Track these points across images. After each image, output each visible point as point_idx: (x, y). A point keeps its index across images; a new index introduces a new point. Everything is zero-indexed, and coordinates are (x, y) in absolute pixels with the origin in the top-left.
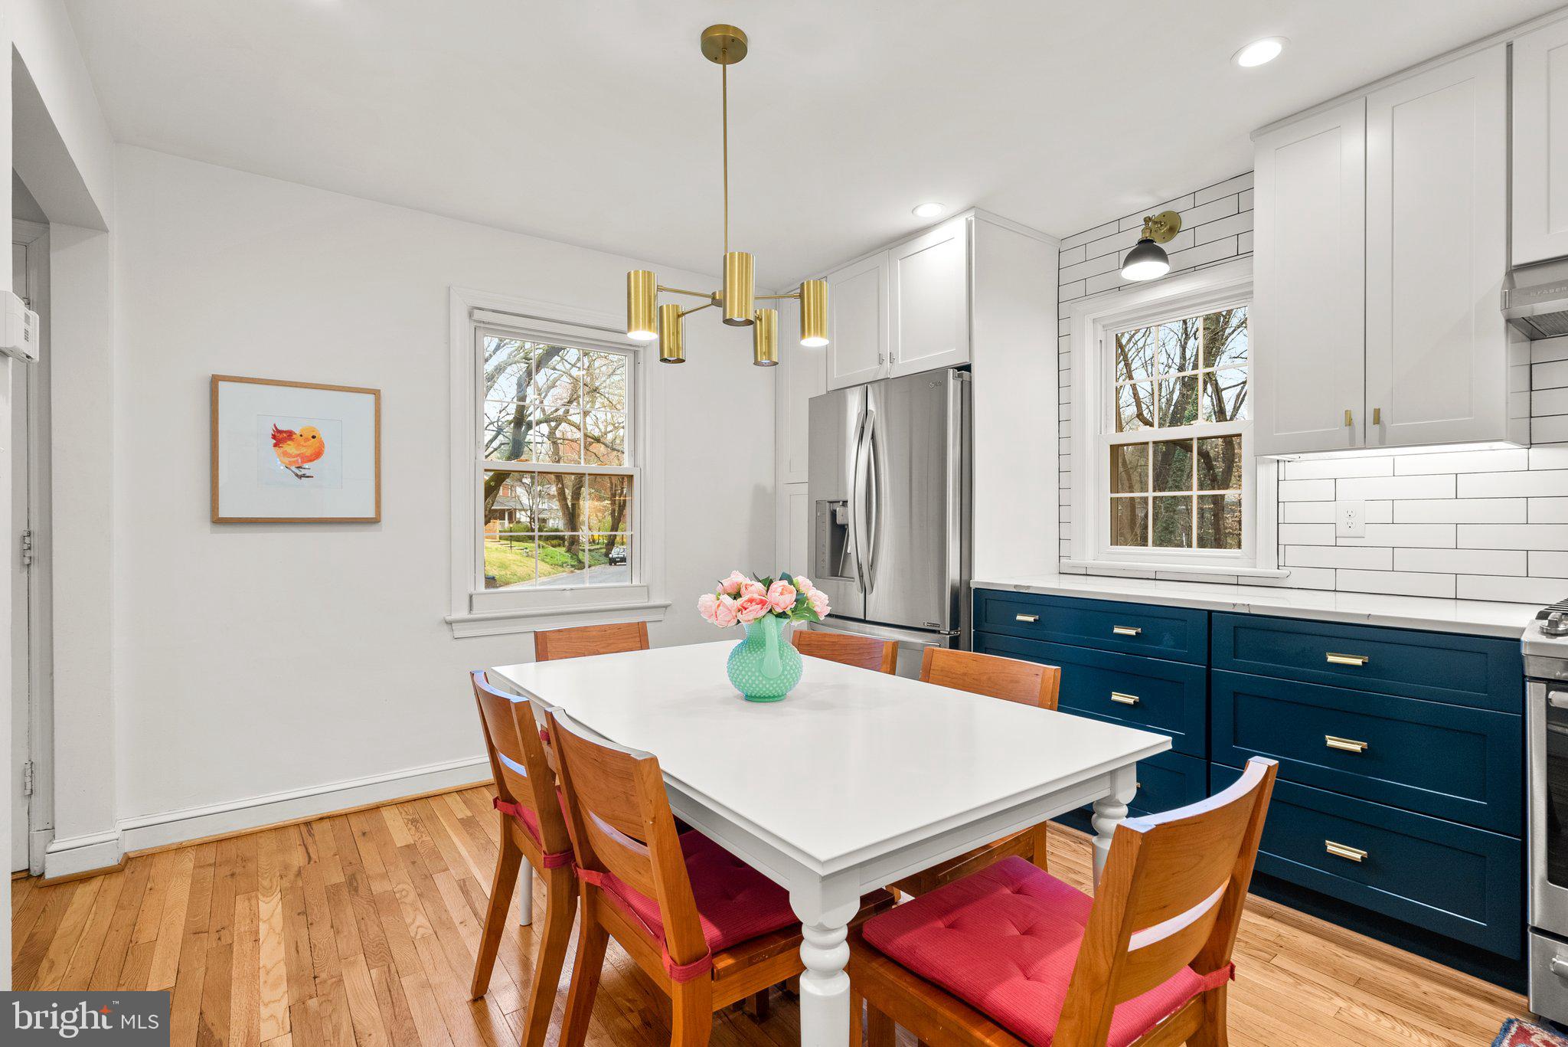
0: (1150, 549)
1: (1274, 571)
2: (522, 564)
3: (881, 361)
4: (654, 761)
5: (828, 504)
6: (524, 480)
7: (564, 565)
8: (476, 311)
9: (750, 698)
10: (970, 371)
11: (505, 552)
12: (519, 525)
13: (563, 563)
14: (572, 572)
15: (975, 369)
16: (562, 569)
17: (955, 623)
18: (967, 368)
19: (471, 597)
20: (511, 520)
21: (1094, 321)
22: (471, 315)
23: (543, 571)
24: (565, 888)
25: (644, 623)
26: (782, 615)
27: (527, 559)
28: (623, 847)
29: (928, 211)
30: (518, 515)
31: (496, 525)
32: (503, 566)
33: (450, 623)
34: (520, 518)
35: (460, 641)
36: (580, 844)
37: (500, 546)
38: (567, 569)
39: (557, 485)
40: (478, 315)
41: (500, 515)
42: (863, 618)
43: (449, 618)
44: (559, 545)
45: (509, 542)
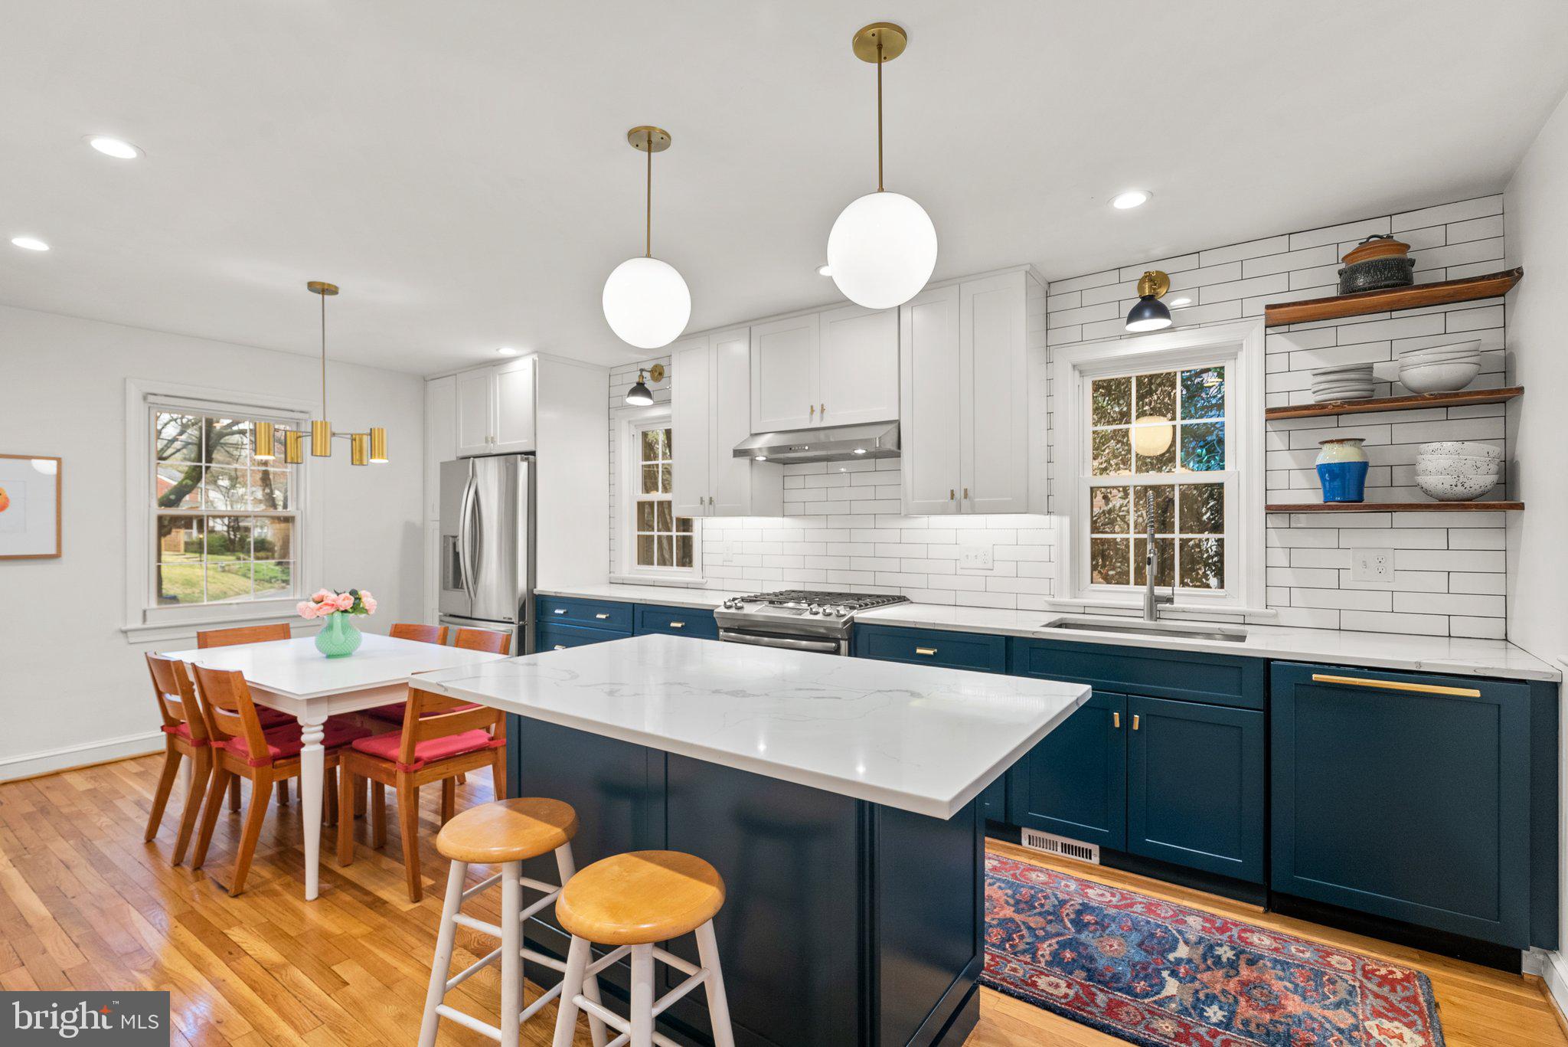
0: (655, 567)
1: (701, 580)
2: (215, 580)
3: (487, 441)
4: (240, 673)
5: (451, 539)
6: (220, 482)
7: (273, 580)
8: (149, 396)
9: (329, 657)
10: (535, 455)
11: (191, 566)
12: (213, 535)
13: (271, 578)
14: (283, 588)
15: (538, 454)
16: (270, 585)
17: (522, 616)
18: (533, 453)
19: (145, 612)
20: (200, 529)
21: (629, 422)
22: (145, 398)
23: (245, 588)
24: (205, 757)
25: (288, 625)
26: (345, 611)
27: (223, 574)
28: (228, 716)
29: (506, 351)
30: (211, 523)
31: (181, 536)
32: (189, 583)
33: (125, 632)
34: (214, 527)
35: (133, 646)
36: (212, 729)
37: (185, 560)
38: (276, 585)
39: (264, 490)
40: (151, 399)
41: (186, 522)
42: (470, 616)
43: (124, 628)
44: (267, 558)
45: (198, 555)
